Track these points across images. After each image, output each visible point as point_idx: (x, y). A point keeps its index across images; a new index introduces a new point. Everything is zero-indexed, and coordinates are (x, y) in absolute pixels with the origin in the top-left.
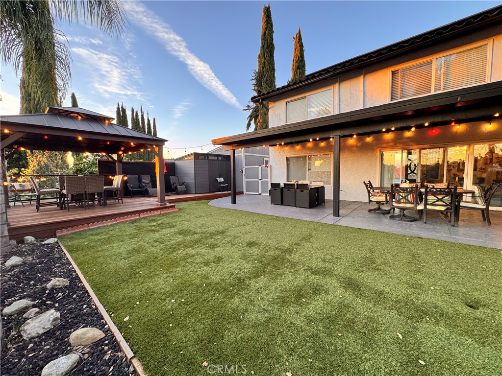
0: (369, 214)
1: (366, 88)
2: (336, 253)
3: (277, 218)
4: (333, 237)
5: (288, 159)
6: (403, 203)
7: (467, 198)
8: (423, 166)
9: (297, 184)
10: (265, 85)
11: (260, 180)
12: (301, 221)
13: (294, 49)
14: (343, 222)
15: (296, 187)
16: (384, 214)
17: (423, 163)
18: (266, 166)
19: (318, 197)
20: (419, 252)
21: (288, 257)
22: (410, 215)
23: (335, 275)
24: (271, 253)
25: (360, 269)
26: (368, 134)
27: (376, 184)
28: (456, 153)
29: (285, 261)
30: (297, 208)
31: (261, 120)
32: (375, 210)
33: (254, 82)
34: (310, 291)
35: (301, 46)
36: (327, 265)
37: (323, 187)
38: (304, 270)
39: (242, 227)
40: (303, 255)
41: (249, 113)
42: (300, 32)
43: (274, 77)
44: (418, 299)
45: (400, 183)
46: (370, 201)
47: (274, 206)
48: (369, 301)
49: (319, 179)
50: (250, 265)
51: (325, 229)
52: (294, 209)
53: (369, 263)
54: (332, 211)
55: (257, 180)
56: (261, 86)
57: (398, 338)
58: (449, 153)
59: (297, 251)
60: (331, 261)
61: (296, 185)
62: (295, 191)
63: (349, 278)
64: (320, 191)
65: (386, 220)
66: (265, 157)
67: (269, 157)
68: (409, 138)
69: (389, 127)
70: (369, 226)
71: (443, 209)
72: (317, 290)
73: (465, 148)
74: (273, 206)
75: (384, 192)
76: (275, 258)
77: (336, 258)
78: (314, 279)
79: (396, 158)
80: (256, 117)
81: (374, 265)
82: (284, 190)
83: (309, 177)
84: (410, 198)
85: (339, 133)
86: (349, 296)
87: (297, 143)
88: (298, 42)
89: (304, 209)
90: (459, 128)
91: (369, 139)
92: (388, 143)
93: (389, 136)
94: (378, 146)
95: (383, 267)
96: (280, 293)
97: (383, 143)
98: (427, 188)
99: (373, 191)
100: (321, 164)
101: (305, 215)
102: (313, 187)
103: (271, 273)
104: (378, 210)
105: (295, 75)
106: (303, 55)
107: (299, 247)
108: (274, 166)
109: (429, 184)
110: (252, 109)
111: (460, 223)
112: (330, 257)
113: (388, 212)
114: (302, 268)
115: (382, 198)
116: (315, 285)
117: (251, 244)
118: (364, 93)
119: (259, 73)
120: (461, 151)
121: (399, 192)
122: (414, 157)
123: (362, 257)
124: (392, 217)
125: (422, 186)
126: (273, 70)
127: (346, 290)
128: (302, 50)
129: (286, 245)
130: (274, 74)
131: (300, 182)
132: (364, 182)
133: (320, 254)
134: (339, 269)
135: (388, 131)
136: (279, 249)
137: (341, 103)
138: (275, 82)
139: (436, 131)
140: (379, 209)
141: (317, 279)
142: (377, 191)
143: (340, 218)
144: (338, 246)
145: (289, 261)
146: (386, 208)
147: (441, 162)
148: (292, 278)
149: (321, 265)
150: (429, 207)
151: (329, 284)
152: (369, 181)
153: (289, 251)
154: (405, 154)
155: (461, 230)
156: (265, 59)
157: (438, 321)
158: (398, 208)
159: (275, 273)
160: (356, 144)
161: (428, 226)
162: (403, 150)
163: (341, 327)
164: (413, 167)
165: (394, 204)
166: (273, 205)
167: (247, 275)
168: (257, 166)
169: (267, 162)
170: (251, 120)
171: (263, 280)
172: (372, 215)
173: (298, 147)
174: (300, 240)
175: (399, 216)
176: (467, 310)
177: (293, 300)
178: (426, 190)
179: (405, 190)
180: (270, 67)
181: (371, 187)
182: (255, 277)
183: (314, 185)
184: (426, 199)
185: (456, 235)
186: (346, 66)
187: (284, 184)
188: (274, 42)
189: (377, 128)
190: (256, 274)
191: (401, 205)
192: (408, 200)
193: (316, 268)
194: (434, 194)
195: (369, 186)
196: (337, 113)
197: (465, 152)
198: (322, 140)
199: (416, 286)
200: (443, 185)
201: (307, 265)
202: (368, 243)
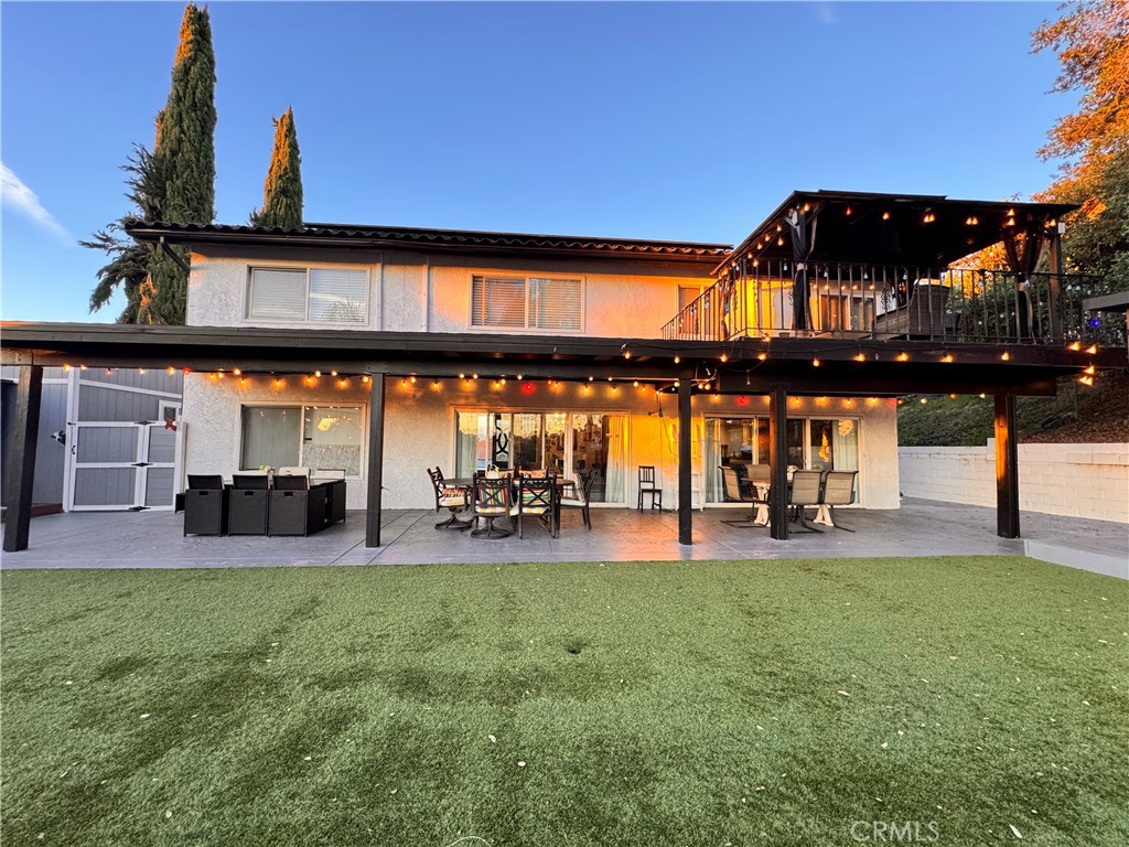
0: (437, 532)
1: (433, 291)
2: (377, 626)
3: (211, 574)
4: (369, 593)
5: (245, 411)
6: (491, 506)
7: (568, 492)
8: (517, 438)
9: (275, 478)
10: (178, 201)
11: (142, 465)
12: (287, 569)
13: (274, 148)
14: (389, 556)
15: (270, 483)
16: (462, 530)
17: (517, 433)
18: (169, 425)
19: (329, 506)
20: (515, 588)
21: (255, 668)
22: (501, 527)
23: (378, 674)
24: (202, 674)
25: (427, 645)
26: (436, 378)
27: (449, 474)
28: (556, 422)
29: (249, 682)
30: (273, 539)
31: (154, 291)
32: (447, 523)
33: (138, 177)
34: (323, 731)
35: (294, 147)
36: (360, 658)
37: (342, 483)
38: (305, 687)
39: (72, 624)
40: (297, 653)
41: (109, 258)
42: (291, 116)
43: (210, 190)
44: (514, 667)
45: (486, 469)
46: (439, 507)
47: (198, 539)
48: (444, 701)
49: (333, 463)
50: (119, 734)
51: (350, 578)
52: (264, 541)
53: (444, 629)
54: (363, 536)
55: (129, 465)
56: (164, 196)
57: (491, 743)
58: (547, 421)
59: (281, 648)
60: (367, 647)
61: (270, 478)
62: (269, 496)
63: (406, 671)
64: (335, 490)
65: (465, 540)
66: (164, 398)
67: (181, 400)
68: (498, 393)
69: (470, 373)
70: (438, 557)
71: (541, 511)
72: (338, 722)
73: (564, 415)
74: (192, 540)
75: (461, 489)
76: (214, 686)
77: (379, 636)
78: (331, 699)
79: (479, 423)
80: (135, 279)
81: (450, 630)
82: (233, 492)
83: (305, 459)
84: (500, 496)
85: (383, 368)
86: (408, 707)
87: (278, 375)
88: (286, 136)
89: (293, 539)
90: (557, 387)
91: (436, 387)
92: (467, 398)
93: (469, 386)
94: (452, 402)
95: (465, 629)
96: (238, 770)
97: (459, 397)
98: (522, 479)
99: (445, 487)
100: (332, 426)
101: (296, 553)
102: (317, 483)
103: (204, 728)
104: (454, 524)
105: (273, 205)
106: (298, 170)
107: (285, 638)
108: (197, 426)
109: (524, 472)
110: (120, 249)
111: (561, 532)
112: (365, 639)
113: (468, 525)
114: (298, 684)
115: (459, 500)
116: (334, 713)
117: (116, 670)
118: (428, 298)
119: (157, 160)
120: (560, 419)
121: (484, 487)
122: (505, 423)
123: (428, 622)
124: (475, 534)
125: (517, 475)
126: (208, 170)
127: (402, 698)
128: (296, 158)
129: (246, 639)
130: (210, 182)
131: (283, 472)
132: (429, 471)
133: (341, 639)
134: (386, 659)
135: (468, 377)
136: (225, 656)
137: (386, 306)
138: (212, 203)
139: (531, 387)
140: (454, 521)
141: (339, 698)
142: (451, 486)
143: (381, 549)
144: (381, 610)
145: (259, 680)
146: (464, 517)
147: (538, 434)
148: (272, 719)
149: (345, 662)
150: (525, 510)
151: (366, 698)
152: (438, 468)
153: (259, 653)
154: (492, 417)
155: (563, 542)
156: (183, 132)
157: (539, 689)
158: (484, 515)
159: (216, 724)
160: (412, 393)
161: (526, 542)
162: (490, 412)
163: (397, 775)
164: (503, 440)
165: (479, 510)
166: (190, 538)
167: (113, 766)
168: (131, 424)
169: (170, 415)
170: (112, 280)
171: (173, 762)
172: (444, 534)
173: (279, 384)
174: (288, 619)
175: (485, 530)
176: (569, 658)
177: (278, 771)
178: (521, 483)
179: (493, 482)
180: (198, 160)
181: (441, 479)
182: (142, 763)
183: (320, 477)
184: (522, 497)
185: (557, 550)
186: (396, 239)
187: (235, 477)
188: (215, 104)
189: (452, 372)
190: (148, 752)
191: (489, 510)
192: (497, 500)
193: (333, 673)
194: (531, 489)
195: (437, 477)
196: (375, 328)
197: (563, 422)
198: (342, 376)
199: (511, 647)
200: (540, 474)
201: (311, 673)
202: (437, 592)
